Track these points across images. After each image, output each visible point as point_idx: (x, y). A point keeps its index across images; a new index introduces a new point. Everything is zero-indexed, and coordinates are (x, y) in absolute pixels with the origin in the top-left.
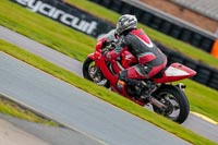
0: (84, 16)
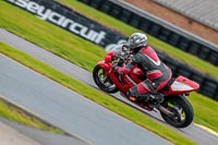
0: (92, 26)
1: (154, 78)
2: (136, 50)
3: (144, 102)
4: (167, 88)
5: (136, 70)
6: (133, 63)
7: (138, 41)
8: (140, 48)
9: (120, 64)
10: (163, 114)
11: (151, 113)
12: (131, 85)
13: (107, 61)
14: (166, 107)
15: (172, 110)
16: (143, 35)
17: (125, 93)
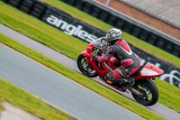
1: (127, 66)
2: (112, 42)
3: (118, 85)
4: (137, 73)
5: (113, 59)
6: (110, 53)
7: (114, 35)
8: (116, 41)
9: (99, 54)
10: (134, 95)
11: (125, 93)
12: (108, 71)
13: (89, 51)
14: (136, 88)
15: (141, 91)
16: (118, 30)
17: (103, 78)
